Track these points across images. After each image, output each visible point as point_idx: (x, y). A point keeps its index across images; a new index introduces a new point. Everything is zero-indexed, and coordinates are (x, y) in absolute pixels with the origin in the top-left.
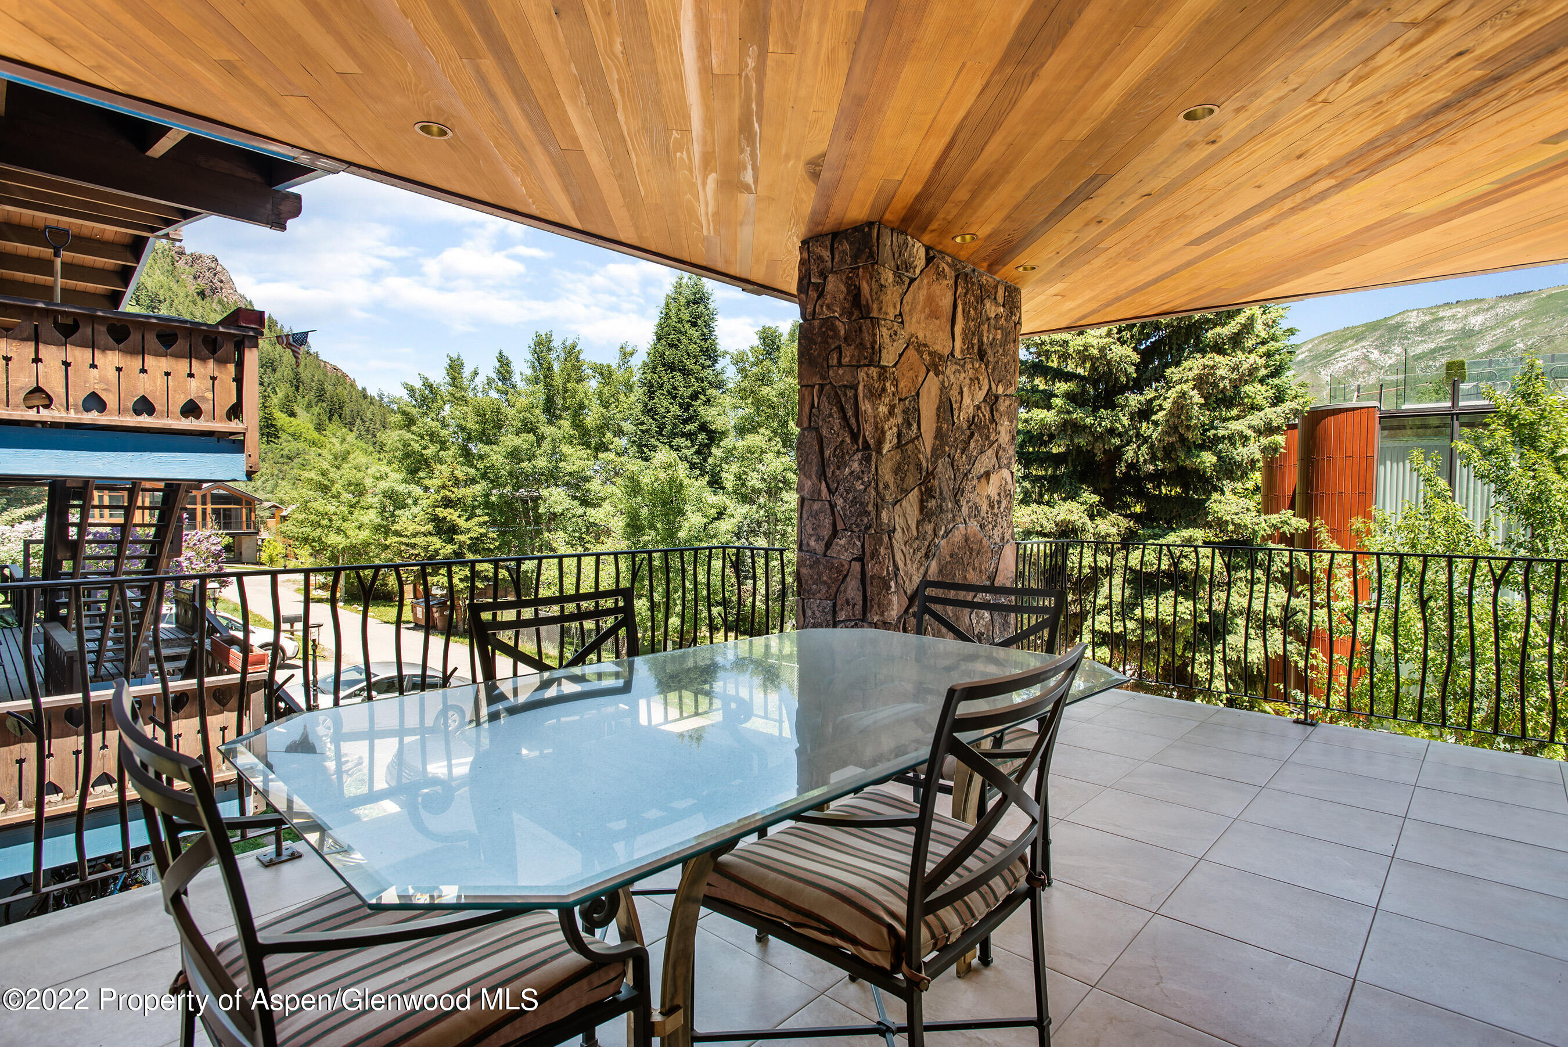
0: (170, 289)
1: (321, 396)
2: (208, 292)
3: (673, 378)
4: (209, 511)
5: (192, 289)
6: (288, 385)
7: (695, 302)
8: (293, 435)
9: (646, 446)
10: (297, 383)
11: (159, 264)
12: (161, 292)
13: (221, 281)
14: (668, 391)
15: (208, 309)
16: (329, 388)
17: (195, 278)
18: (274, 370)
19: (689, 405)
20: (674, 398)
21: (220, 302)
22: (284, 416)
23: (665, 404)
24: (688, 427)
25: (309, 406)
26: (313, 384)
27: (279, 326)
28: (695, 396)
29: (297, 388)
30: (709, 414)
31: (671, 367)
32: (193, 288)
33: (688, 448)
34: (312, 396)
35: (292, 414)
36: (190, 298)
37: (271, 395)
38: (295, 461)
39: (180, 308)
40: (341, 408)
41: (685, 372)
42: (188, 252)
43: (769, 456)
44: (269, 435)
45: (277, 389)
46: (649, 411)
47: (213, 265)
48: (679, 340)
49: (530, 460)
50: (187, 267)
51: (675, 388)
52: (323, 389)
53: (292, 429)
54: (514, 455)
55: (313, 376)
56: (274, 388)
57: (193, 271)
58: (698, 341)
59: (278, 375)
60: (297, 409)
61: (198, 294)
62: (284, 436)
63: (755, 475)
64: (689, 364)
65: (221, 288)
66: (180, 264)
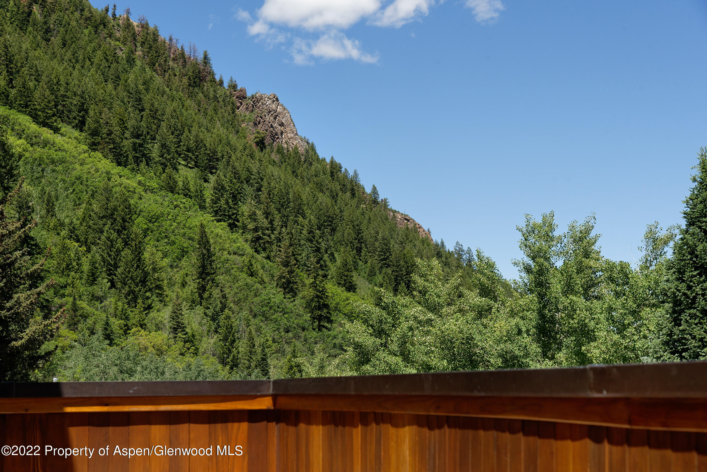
0: (228, 144)
2: (268, 141)
5: (251, 139)
6: (349, 248)
8: (348, 316)
10: (358, 246)
11: (220, 115)
12: (219, 149)
13: (282, 125)
15: (265, 163)
16: (395, 247)
17: (255, 124)
18: (334, 230)
21: (280, 151)
22: (340, 290)
25: (372, 274)
26: (377, 244)
27: (343, 170)
29: (359, 250)
32: (253, 137)
35: (351, 288)
36: (247, 151)
37: (329, 263)
39: (237, 164)
42: (249, 94)
44: (320, 318)
45: (336, 255)
47: (273, 107)
50: (247, 113)
52: (388, 250)
53: (349, 308)
55: (377, 233)
56: (332, 254)
57: (254, 116)
59: (338, 235)
60: (357, 279)
61: (257, 144)
62: (339, 318)
65: (282, 133)
66: (241, 111)
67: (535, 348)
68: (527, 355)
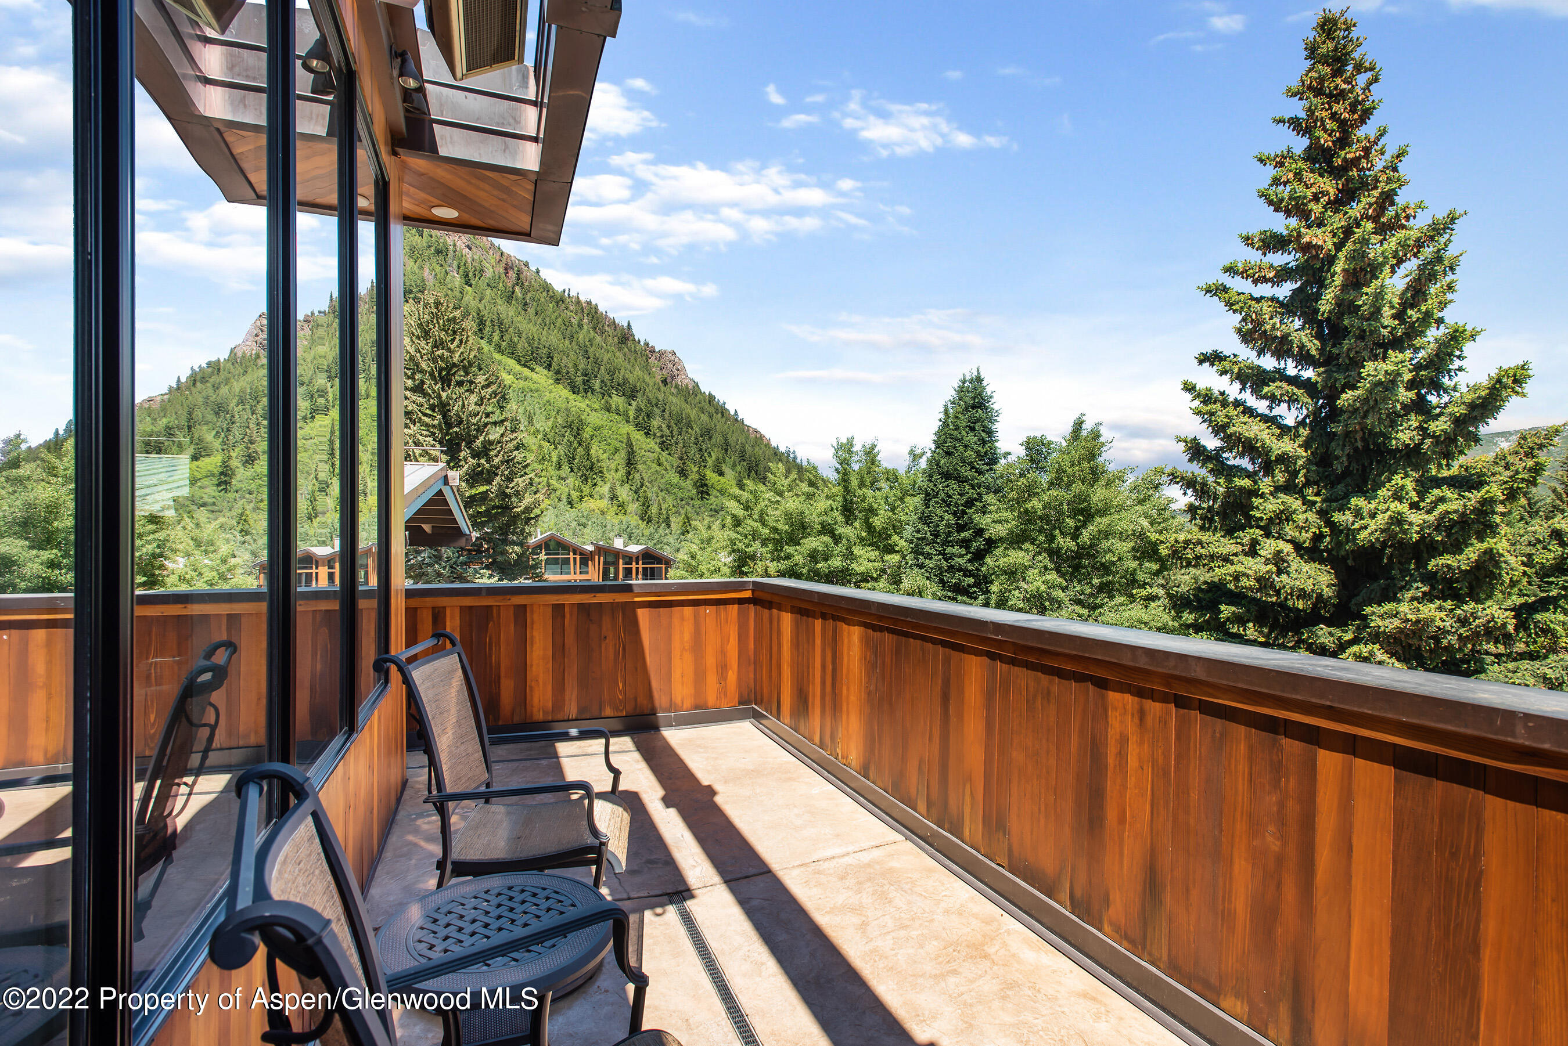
0: (644, 381)
1: (742, 457)
2: (669, 380)
3: (947, 486)
4: (640, 570)
5: (658, 379)
6: (720, 449)
7: (974, 407)
8: (720, 491)
9: (922, 554)
10: (726, 447)
11: (638, 362)
12: (638, 384)
13: (678, 370)
14: (943, 500)
15: (667, 394)
16: (749, 448)
17: (661, 369)
18: (710, 437)
19: (964, 512)
20: (949, 505)
21: (677, 386)
22: (714, 475)
23: (939, 512)
24: (963, 535)
25: (734, 465)
26: (737, 446)
28: (970, 503)
29: (726, 450)
30: (983, 521)
31: (947, 476)
33: (961, 556)
34: (735, 457)
35: (721, 474)
36: (656, 386)
37: (707, 458)
38: (721, 513)
40: (757, 465)
41: (960, 480)
42: (657, 349)
43: (1032, 573)
44: (702, 492)
45: (712, 453)
46: (925, 519)
47: (673, 358)
48: (955, 448)
49: (826, 560)
50: (656, 362)
51: (950, 497)
52: (745, 451)
53: (720, 486)
54: (813, 556)
55: (738, 439)
56: (710, 453)
57: (660, 364)
58: (975, 447)
59: (713, 440)
60: (725, 468)
61: (662, 381)
62: (715, 493)
63: (1016, 593)
64: (966, 472)
65: (678, 375)
66: (652, 360)
67: (841, 519)
68: (836, 523)
